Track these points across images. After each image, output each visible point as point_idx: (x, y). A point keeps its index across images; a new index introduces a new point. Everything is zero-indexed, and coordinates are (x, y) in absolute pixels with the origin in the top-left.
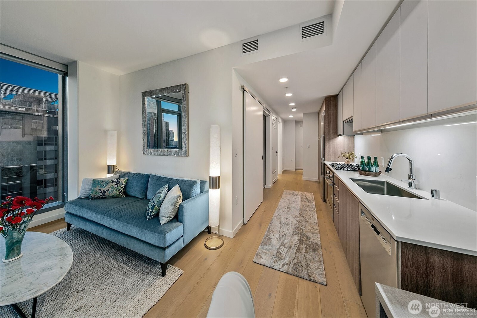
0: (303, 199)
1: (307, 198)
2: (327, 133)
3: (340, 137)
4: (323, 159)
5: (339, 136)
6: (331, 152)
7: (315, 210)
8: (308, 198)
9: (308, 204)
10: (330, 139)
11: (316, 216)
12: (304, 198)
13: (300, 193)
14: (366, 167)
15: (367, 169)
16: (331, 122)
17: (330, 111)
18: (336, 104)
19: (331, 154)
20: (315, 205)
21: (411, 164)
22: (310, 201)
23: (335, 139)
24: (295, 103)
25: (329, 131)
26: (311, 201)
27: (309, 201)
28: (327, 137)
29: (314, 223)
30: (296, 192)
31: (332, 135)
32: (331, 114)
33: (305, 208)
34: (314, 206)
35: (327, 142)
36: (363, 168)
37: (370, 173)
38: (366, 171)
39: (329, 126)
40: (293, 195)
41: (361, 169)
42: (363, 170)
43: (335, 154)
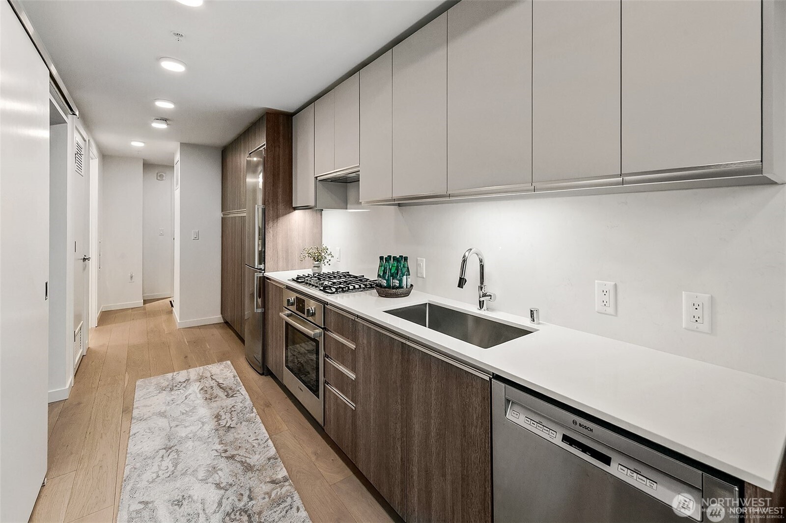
0: (209, 391)
1: (219, 385)
2: (270, 201)
3: (297, 212)
4: (262, 266)
5: (295, 209)
6: (280, 247)
7: (253, 415)
8: (221, 381)
9: (230, 402)
10: (277, 217)
11: (264, 431)
12: (212, 387)
13: (193, 373)
14: (393, 279)
15: (397, 283)
16: (279, 174)
17: (277, 149)
18: (290, 136)
19: (280, 253)
20: (247, 397)
21: (482, 267)
22: (231, 389)
23: (288, 215)
24: (174, 103)
25: (275, 195)
26: (234, 386)
27: (229, 392)
28: (270, 213)
29: (269, 459)
30: (181, 376)
31: (281, 206)
32: (279, 155)
33: (226, 420)
34: (248, 402)
35: (271, 224)
36: (388, 281)
37: (400, 291)
38: (394, 287)
39: (275, 184)
40: (172, 390)
41: (385, 285)
42: (389, 287)
43: (287, 251)
